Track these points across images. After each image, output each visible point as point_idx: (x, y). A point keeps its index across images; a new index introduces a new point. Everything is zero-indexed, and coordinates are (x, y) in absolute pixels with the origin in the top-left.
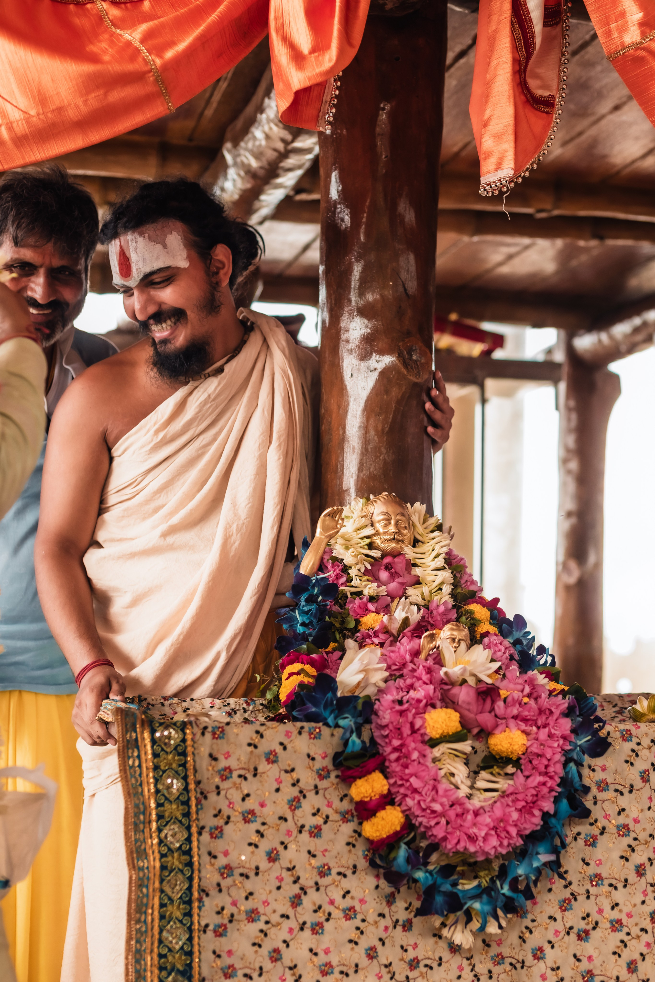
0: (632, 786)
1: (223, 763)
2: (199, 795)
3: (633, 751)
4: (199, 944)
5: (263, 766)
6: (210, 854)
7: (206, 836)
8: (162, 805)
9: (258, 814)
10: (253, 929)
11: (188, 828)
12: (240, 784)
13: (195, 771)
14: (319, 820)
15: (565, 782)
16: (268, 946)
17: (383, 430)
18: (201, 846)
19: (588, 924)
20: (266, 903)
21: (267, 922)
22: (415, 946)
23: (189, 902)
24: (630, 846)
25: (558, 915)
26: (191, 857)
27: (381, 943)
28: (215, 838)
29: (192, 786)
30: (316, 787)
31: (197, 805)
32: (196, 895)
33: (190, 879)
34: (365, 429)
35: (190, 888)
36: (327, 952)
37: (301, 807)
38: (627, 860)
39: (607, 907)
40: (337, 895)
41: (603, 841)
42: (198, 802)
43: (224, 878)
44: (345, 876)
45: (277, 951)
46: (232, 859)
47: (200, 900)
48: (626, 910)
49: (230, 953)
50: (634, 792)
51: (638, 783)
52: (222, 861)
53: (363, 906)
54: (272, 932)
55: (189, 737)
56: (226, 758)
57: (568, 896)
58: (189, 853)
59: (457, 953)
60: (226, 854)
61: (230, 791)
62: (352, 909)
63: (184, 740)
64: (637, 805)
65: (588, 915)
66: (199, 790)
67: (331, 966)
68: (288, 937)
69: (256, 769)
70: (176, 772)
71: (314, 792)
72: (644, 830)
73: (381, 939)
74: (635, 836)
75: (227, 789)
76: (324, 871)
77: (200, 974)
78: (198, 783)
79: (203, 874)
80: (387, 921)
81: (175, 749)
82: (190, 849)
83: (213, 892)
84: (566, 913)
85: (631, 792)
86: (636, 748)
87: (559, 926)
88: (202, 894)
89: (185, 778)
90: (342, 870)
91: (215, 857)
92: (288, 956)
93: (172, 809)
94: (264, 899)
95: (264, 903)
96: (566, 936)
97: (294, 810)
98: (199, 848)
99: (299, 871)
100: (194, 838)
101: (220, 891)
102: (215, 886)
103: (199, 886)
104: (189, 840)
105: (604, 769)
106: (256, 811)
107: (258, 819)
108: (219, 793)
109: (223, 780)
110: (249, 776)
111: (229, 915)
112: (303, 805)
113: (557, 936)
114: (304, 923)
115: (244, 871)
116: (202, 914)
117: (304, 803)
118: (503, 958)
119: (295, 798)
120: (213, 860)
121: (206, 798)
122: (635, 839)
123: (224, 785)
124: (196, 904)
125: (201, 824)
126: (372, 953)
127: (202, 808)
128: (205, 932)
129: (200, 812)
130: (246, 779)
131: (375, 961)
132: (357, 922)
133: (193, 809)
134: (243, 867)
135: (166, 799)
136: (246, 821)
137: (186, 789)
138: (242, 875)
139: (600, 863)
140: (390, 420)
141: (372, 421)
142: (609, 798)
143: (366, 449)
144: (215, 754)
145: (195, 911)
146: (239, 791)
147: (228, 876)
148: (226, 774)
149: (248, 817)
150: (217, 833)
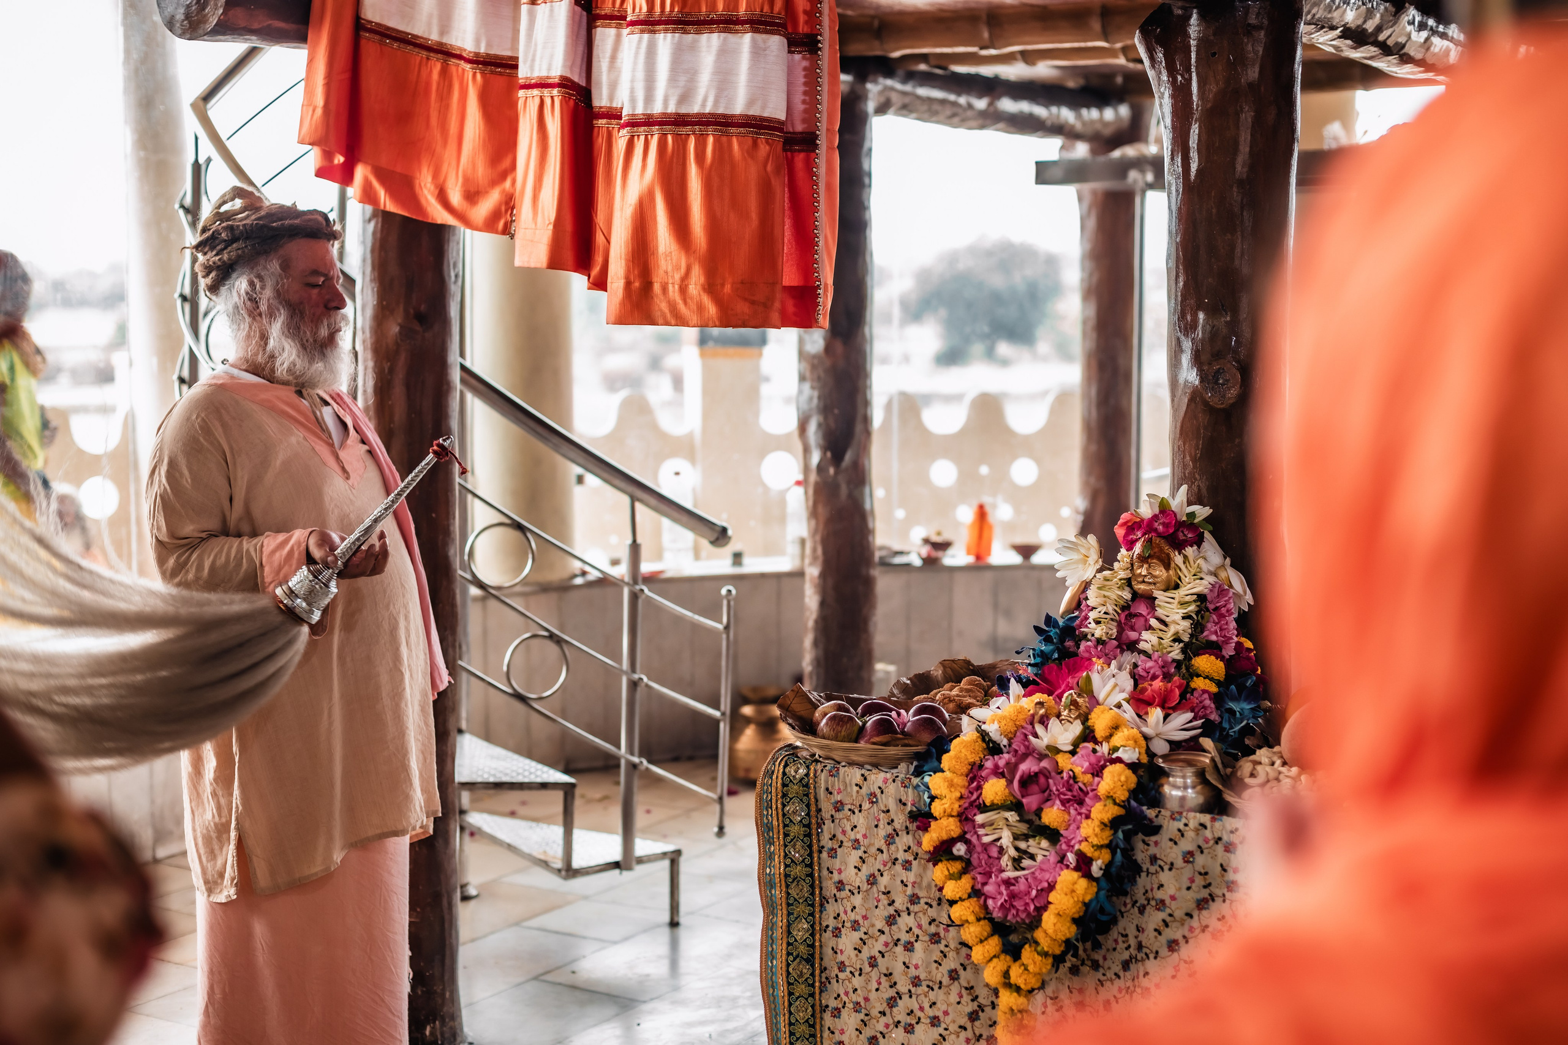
1: (836, 798)
2: (818, 821)
4: (820, 941)
5: (866, 805)
6: (828, 869)
7: (824, 855)
8: (787, 826)
9: (862, 843)
10: (856, 936)
11: (810, 846)
12: (849, 816)
13: (817, 801)
16: (866, 953)
21: (865, 933)
23: (813, 906)
26: (813, 870)
27: (962, 968)
28: (831, 857)
29: (813, 813)
30: (907, 828)
31: (816, 829)
33: (812, 886)
35: (813, 895)
36: (916, 967)
37: (894, 843)
40: (925, 922)
42: (818, 827)
44: (931, 906)
45: (874, 959)
46: (843, 877)
47: (822, 905)
49: (842, 952)
51: (1179, 863)
52: (836, 877)
54: (869, 942)
55: (810, 773)
56: (838, 793)
58: (811, 866)
60: (840, 871)
61: (842, 821)
62: (937, 934)
63: (806, 775)
64: (1175, 883)
66: (818, 817)
67: (920, 980)
68: (883, 949)
69: (861, 806)
70: (801, 800)
71: (905, 831)
73: (962, 965)
75: (840, 819)
76: (914, 899)
77: (821, 965)
78: (818, 811)
79: (824, 885)
81: (801, 781)
82: (812, 864)
86: (1185, 829)
89: (808, 806)
90: (929, 901)
91: (832, 873)
92: (884, 965)
93: (795, 830)
94: (865, 915)
95: (864, 917)
97: (890, 845)
98: (819, 864)
99: (893, 896)
100: (815, 855)
103: (820, 893)
104: (810, 856)
105: (1155, 847)
106: (860, 841)
107: (862, 848)
108: (833, 821)
109: (836, 811)
110: (856, 811)
111: (842, 921)
112: (896, 841)
114: (898, 940)
116: (823, 916)
117: (897, 839)
119: (890, 835)
120: (830, 875)
121: (824, 824)
123: (838, 815)
125: (821, 844)
126: (955, 975)
127: (820, 832)
128: (825, 931)
129: (820, 835)
130: (854, 813)
131: (956, 981)
132: (942, 947)
133: (814, 831)
135: (791, 821)
136: (854, 848)
137: (808, 815)
144: (831, 789)
146: (849, 823)
147: (841, 889)
148: (839, 806)
149: (856, 844)
150: (833, 854)
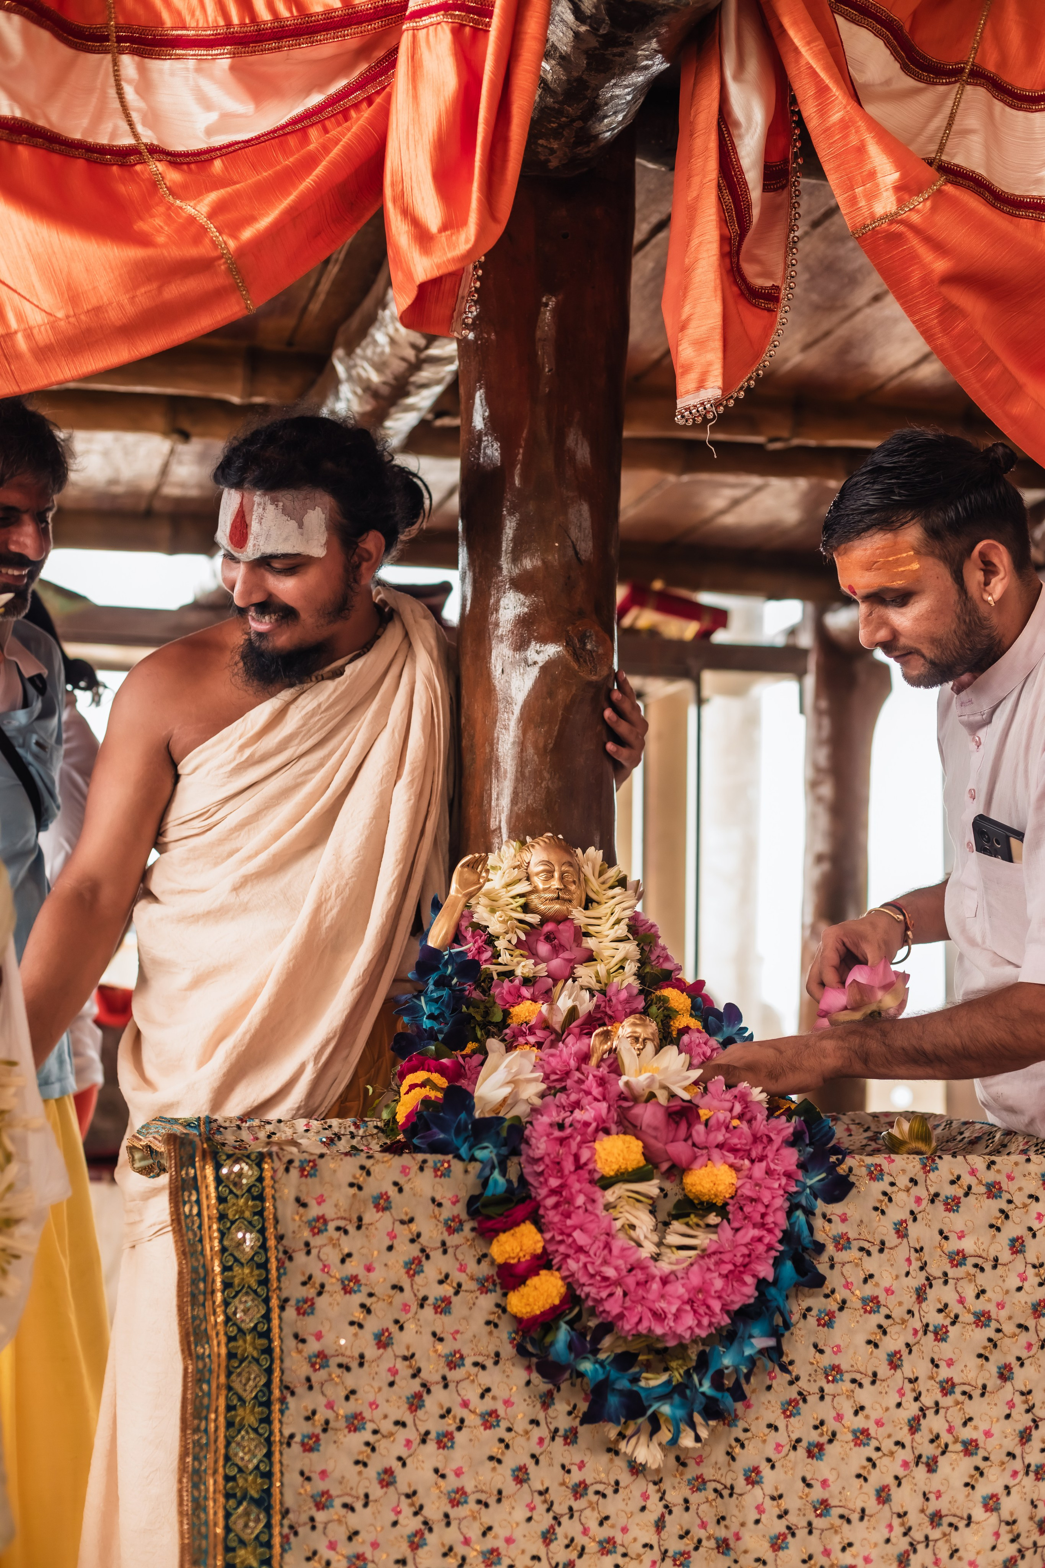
0: (883, 1243)
1: (315, 1211)
2: (281, 1255)
3: (885, 1194)
4: (281, 1463)
5: (370, 1215)
6: (296, 1336)
7: (290, 1312)
8: (230, 1269)
9: (363, 1281)
10: (355, 1441)
11: (267, 1301)
12: (338, 1239)
13: (277, 1221)
14: (447, 1290)
15: (788, 1237)
16: (376, 1464)
17: (545, 747)
18: (283, 1326)
19: (822, 1435)
20: (374, 1405)
21: (375, 1432)
22: (581, 1466)
23: (268, 1404)
24: (880, 1327)
25: (781, 1423)
26: (270, 1341)
27: (533, 1461)
28: (304, 1314)
29: (272, 1243)
30: (444, 1243)
31: (278, 1269)
32: (276, 1393)
33: (269, 1371)
34: (522, 745)
35: (268, 1384)
36: (458, 1473)
37: (422, 1271)
38: (876, 1346)
39: (848, 1412)
40: (472, 1394)
41: (843, 1320)
42: (281, 1265)
43: (315, 1370)
44: (484, 1367)
45: (389, 1471)
46: (327, 1344)
47: (283, 1400)
48: (875, 1415)
49: (323, 1474)
50: (886, 1251)
51: (892, 1239)
52: (313, 1346)
53: (509, 1409)
54: (383, 1445)
55: (267, 1174)
56: (319, 1204)
57: (794, 1395)
58: (266, 1335)
59: (641, 1476)
60: (319, 1336)
61: (325, 1250)
62: (493, 1413)
63: (260, 1179)
64: (890, 1269)
65: (822, 1423)
66: (281, 1248)
67: (465, 1493)
68: (404, 1453)
69: (360, 1219)
70: (250, 1223)
71: (441, 1250)
72: (900, 1304)
73: (533, 1456)
74: (888, 1312)
75: (321, 1247)
76: (454, 1361)
77: (281, 1503)
78: (280, 1238)
79: (287, 1364)
80: (543, 1431)
81: (249, 1190)
82: (269, 1330)
83: (301, 1390)
84: (792, 1420)
85: (881, 1251)
86: (889, 1189)
87: (782, 1437)
88: (285, 1392)
89: (262, 1231)
90: (480, 1359)
91: (303, 1341)
92: (404, 1479)
93: (244, 1274)
94: (372, 1400)
95: (371, 1404)
96: (792, 1452)
97: (414, 1275)
98: (281, 1328)
99: (420, 1361)
100: (275, 1315)
101: (311, 1388)
102: (303, 1380)
103: (281, 1381)
104: (267, 1317)
105: (844, 1219)
106: (360, 1277)
107: (363, 1288)
108: (308, 1253)
109: (314, 1235)
110: (351, 1229)
111: (323, 1422)
112: (425, 1268)
113: (779, 1452)
114: (427, 1433)
115: (344, 1360)
116: (285, 1420)
117: (427, 1265)
118: (704, 1482)
119: (414, 1259)
120: (300, 1345)
121: (291, 1258)
122: (888, 1317)
123: (316, 1241)
124: (276, 1407)
125: (284, 1295)
126: (521, 1476)
127: (285, 1274)
128: (289, 1445)
129: (283, 1279)
130: (346, 1232)
131: (525, 1485)
132: (501, 1432)
133: (274, 1273)
134: (343, 1355)
135: (236, 1260)
136: (347, 1291)
137: (264, 1247)
138: (340, 1366)
139: (837, 1350)
140: (555, 733)
141: (530, 734)
142: (851, 1259)
143: (522, 773)
144: (304, 1198)
145: (276, 1415)
146: (337, 1250)
147: (322, 1367)
148: (318, 1225)
149: (350, 1285)
150: (306, 1308)
